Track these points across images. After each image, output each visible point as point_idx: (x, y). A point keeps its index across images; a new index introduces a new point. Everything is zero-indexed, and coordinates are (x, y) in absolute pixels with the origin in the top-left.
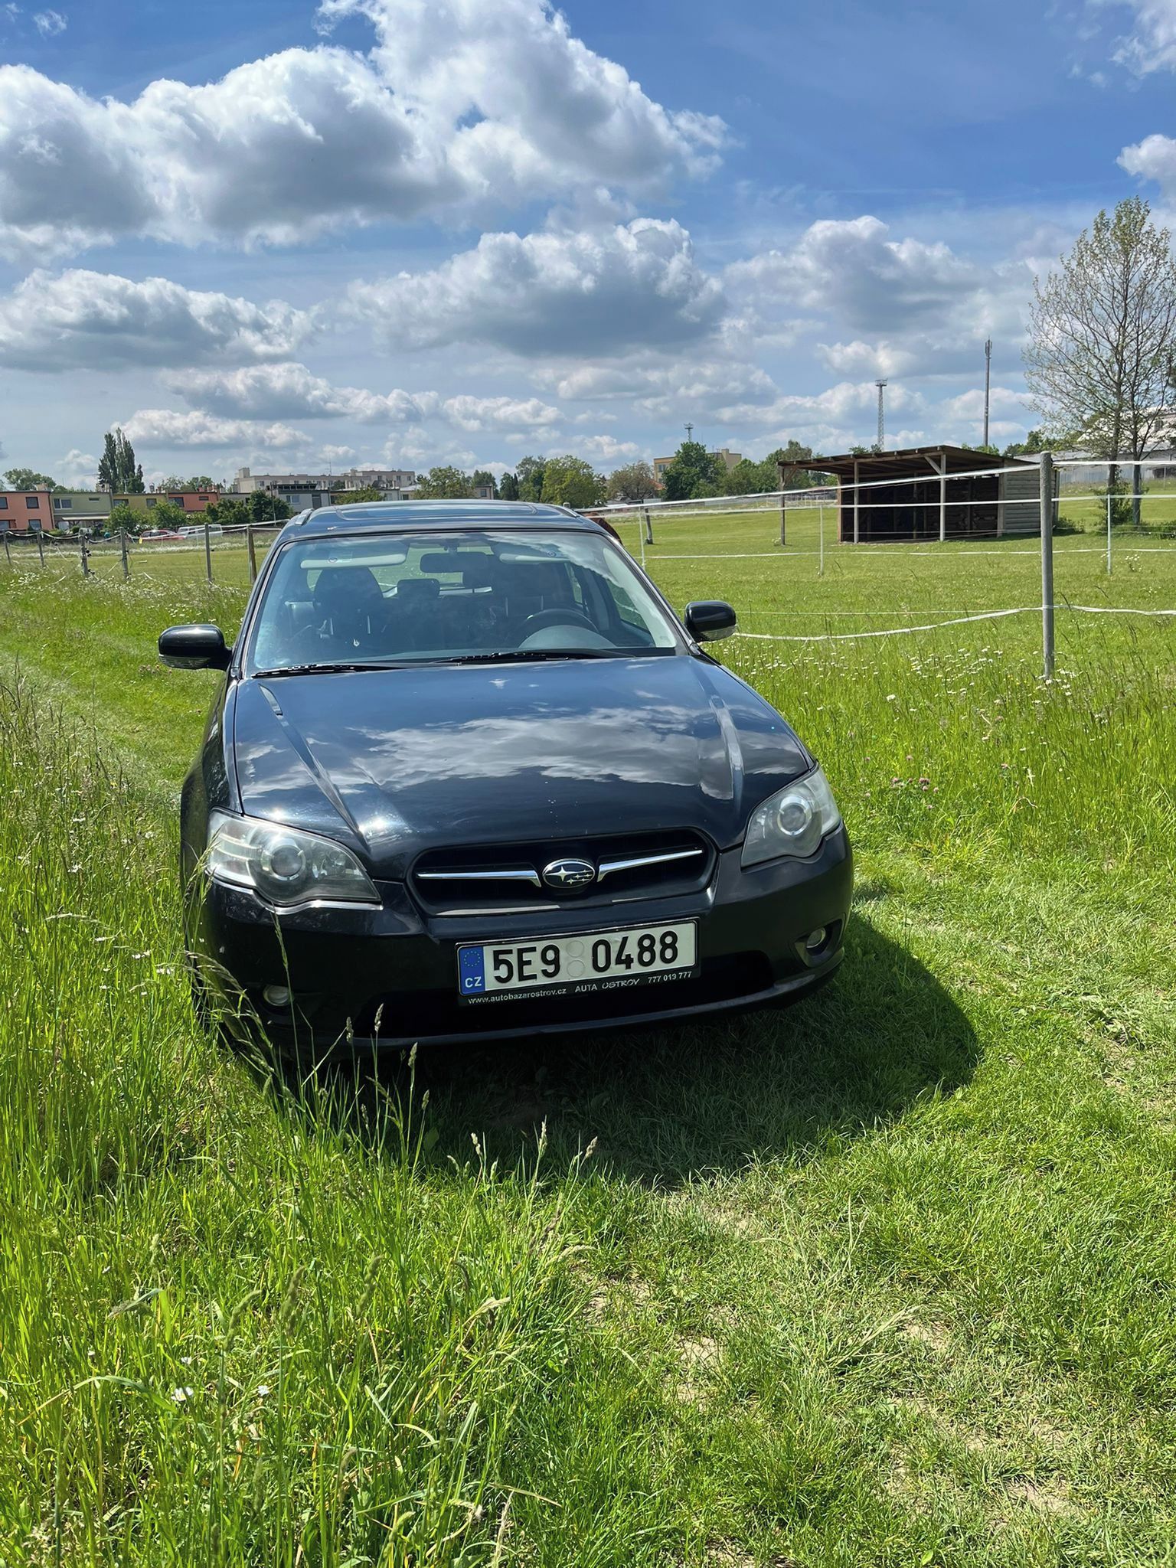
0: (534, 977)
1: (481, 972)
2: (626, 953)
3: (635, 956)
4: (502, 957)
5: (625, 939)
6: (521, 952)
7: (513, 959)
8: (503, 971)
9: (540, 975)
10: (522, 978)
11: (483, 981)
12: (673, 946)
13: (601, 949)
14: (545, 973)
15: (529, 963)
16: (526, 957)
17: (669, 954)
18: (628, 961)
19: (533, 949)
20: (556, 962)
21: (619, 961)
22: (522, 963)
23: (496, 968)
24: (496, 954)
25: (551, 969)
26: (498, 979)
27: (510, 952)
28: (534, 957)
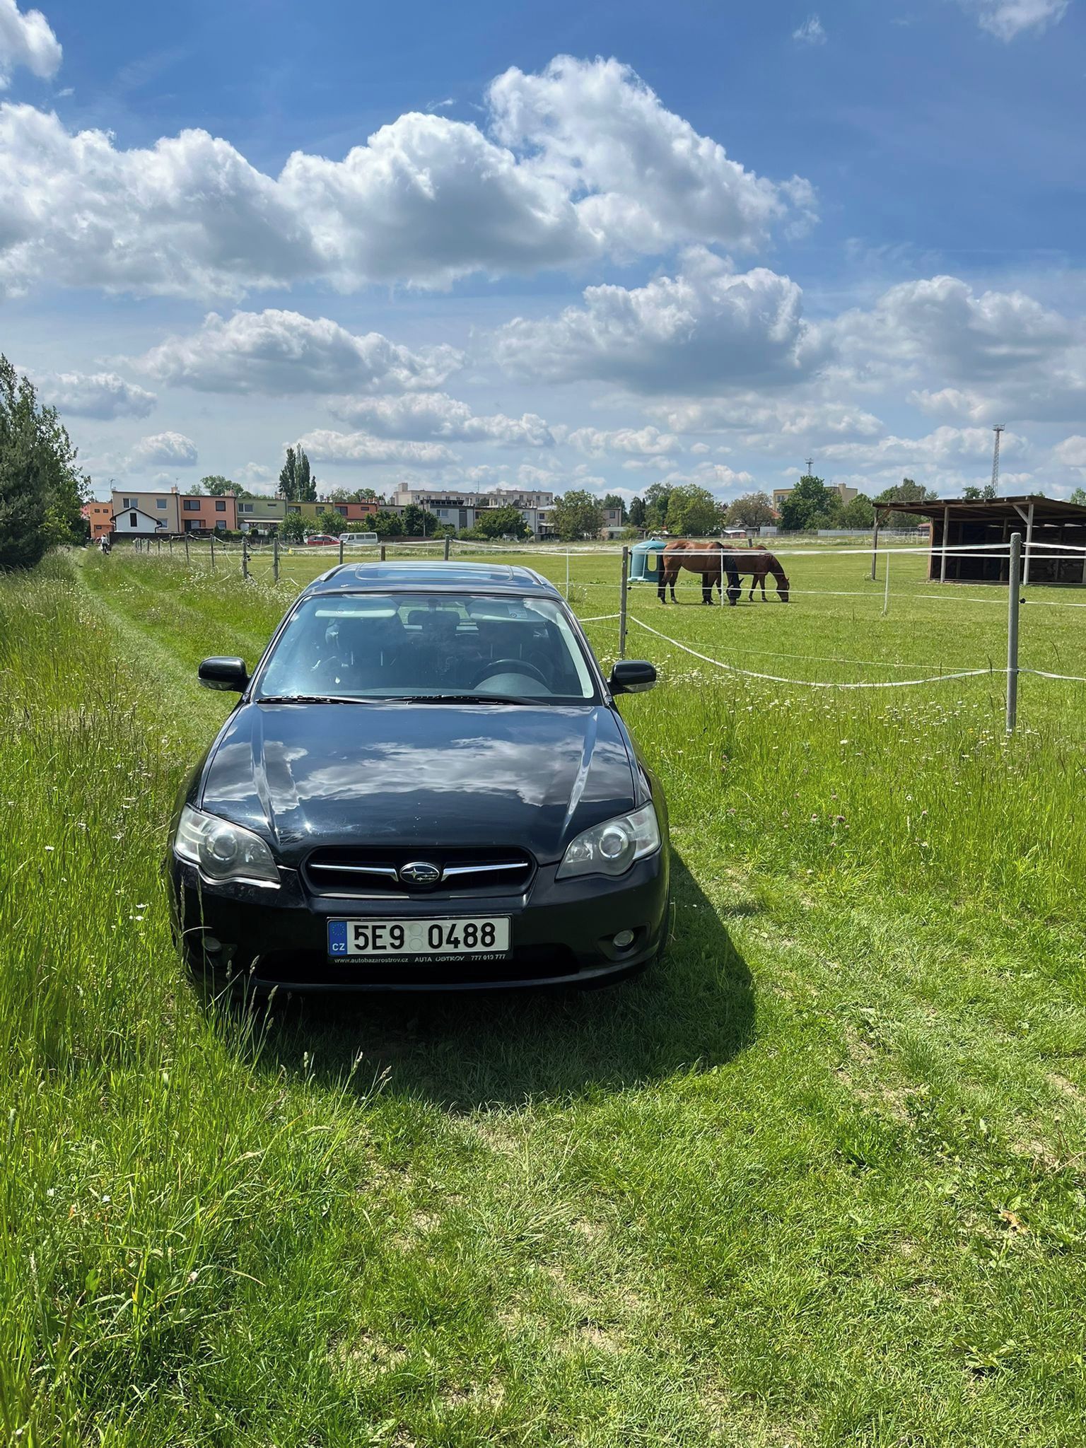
0: (384, 947)
1: (344, 939)
2: (454, 936)
3: (461, 939)
4: (360, 930)
5: (454, 926)
6: (375, 928)
7: (369, 932)
8: (361, 941)
9: (389, 947)
10: (375, 947)
11: (346, 947)
12: (491, 934)
13: (436, 931)
14: (392, 945)
15: (380, 937)
16: (378, 932)
17: (488, 940)
18: (456, 942)
19: (384, 927)
20: (401, 938)
21: (449, 942)
22: (375, 937)
23: (357, 938)
24: (357, 928)
25: (397, 943)
26: (357, 946)
27: (366, 927)
28: (385, 933)
